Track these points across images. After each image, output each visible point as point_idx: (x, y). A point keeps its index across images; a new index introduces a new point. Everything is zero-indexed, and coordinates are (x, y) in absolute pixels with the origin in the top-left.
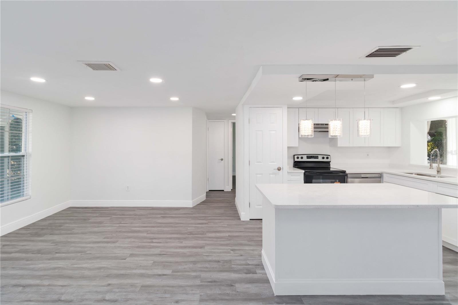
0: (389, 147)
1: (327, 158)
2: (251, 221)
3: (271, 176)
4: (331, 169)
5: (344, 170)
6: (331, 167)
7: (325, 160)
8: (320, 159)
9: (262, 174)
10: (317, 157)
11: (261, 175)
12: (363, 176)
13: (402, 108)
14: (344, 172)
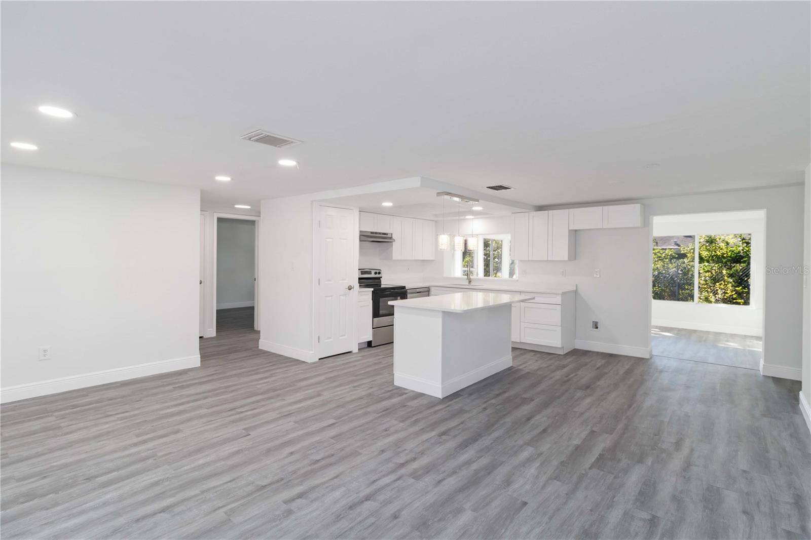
0: (423, 261)
1: (379, 273)
2: (320, 360)
3: (342, 297)
4: (382, 286)
5: (404, 285)
6: (382, 283)
7: (377, 276)
8: (373, 275)
9: (332, 296)
10: (370, 273)
11: (330, 298)
12: (418, 290)
13: (436, 221)
14: (404, 287)
